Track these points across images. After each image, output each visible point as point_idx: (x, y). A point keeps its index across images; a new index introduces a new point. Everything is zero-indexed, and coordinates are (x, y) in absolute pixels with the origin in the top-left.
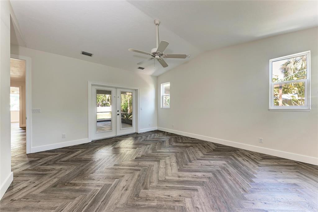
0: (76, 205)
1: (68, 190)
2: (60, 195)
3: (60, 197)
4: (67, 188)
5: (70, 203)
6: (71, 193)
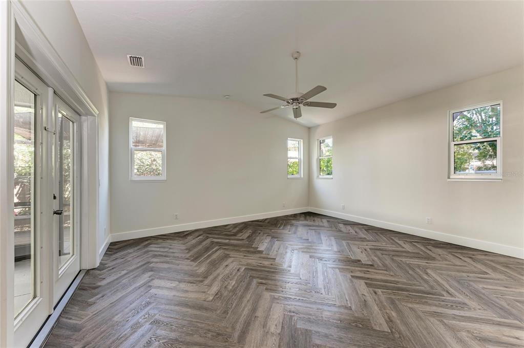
0: (418, 303)
1: (406, 324)
2: (422, 330)
3: (425, 326)
4: (402, 328)
5: (421, 309)
6: (408, 316)
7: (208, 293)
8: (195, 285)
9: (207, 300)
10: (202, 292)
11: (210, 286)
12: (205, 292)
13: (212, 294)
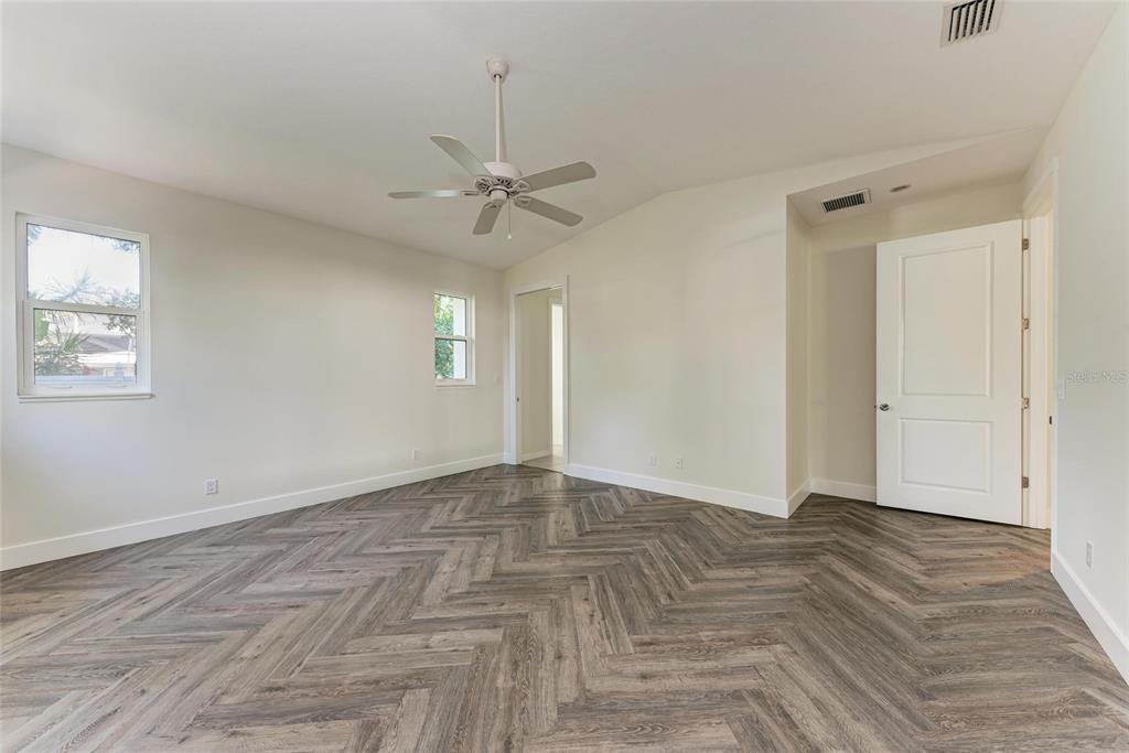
7: (773, 659)
8: (783, 702)
9: (788, 650)
10: (784, 670)
11: (754, 669)
12: (780, 666)
13: (769, 650)
